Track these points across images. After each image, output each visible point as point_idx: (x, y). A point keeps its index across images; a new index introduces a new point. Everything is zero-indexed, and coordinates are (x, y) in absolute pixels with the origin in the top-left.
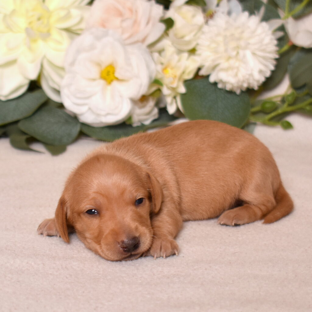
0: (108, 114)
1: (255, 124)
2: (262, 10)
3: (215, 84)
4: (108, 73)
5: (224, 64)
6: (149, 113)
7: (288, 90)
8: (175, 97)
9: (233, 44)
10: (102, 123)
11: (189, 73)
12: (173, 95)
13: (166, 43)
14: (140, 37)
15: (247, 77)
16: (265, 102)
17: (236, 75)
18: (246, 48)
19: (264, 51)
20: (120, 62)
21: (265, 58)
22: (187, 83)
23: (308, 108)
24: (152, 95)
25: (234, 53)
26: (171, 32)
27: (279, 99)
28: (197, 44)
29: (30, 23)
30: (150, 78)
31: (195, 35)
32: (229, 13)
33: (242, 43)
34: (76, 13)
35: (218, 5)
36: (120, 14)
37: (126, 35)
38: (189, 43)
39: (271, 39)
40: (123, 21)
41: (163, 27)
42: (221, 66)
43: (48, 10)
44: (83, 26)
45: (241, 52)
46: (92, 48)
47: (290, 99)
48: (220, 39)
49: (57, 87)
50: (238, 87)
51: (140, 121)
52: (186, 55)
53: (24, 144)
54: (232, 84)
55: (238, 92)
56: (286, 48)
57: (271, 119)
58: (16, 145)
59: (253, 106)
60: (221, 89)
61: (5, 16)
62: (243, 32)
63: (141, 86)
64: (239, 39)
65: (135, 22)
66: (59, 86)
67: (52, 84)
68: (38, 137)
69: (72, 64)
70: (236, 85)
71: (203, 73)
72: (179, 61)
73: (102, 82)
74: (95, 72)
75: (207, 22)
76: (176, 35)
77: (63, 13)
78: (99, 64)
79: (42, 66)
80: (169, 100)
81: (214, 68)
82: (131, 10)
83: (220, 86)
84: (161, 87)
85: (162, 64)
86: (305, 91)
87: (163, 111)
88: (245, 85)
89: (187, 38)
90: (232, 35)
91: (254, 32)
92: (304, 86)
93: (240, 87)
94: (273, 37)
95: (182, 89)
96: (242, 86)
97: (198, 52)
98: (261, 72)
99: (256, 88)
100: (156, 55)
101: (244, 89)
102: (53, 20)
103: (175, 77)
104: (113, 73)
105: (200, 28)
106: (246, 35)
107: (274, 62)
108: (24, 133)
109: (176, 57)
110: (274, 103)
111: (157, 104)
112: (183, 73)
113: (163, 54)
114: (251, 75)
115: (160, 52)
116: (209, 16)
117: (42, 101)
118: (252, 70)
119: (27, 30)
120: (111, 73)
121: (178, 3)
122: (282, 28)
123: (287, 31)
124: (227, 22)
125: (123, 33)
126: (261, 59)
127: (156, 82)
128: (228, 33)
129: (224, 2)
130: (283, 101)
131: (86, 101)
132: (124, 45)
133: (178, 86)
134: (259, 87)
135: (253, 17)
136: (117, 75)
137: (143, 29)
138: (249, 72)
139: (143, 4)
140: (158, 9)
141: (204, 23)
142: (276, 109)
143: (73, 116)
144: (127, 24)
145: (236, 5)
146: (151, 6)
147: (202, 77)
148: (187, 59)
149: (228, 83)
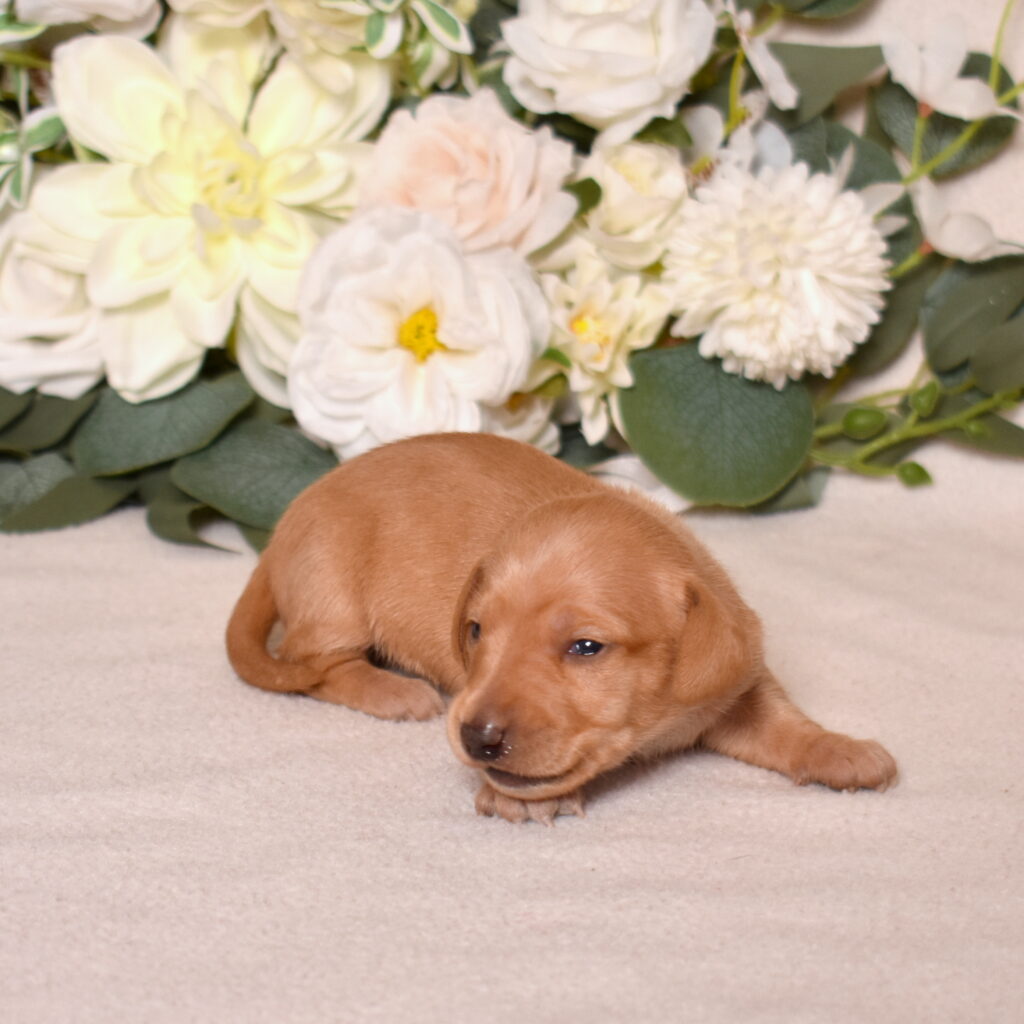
1: (827, 470)
2: (848, 158)
3: (716, 361)
4: (419, 332)
5: (739, 309)
7: (920, 375)
8: (605, 397)
9: (765, 253)
11: (643, 332)
12: (600, 391)
13: (580, 247)
14: (508, 230)
15: (803, 343)
16: (855, 411)
17: (773, 337)
18: (800, 262)
19: (849, 271)
20: (452, 302)
21: (851, 291)
22: (638, 359)
23: (973, 427)
24: (542, 389)
25: (767, 278)
26: (595, 217)
27: (896, 400)
29: (207, 189)
30: (535, 345)
31: (660, 226)
32: (756, 166)
33: (789, 251)
34: (333, 164)
35: (725, 143)
36: (455, 168)
37: (467, 228)
38: (641, 248)
39: (871, 239)
40: (459, 187)
41: (570, 203)
42: (731, 314)
43: (254, 152)
44: (351, 198)
45: (786, 275)
46: (373, 261)
47: (925, 402)
48: (729, 237)
49: (278, 367)
50: (778, 371)
52: (634, 281)
53: (185, 529)
54: (760, 362)
55: (780, 384)
56: (913, 261)
57: (871, 459)
58: (161, 528)
59: (820, 422)
60: (731, 376)
61: (137, 173)
62: (791, 220)
63: (507, 368)
64: (779, 239)
65: (495, 189)
66: (285, 364)
67: (264, 359)
68: (224, 509)
69: (320, 306)
70: (771, 365)
71: (680, 330)
72: (615, 297)
73: (402, 355)
74: (383, 328)
75: (692, 192)
76: (606, 229)
77: (297, 163)
78: (394, 307)
79: (238, 309)
80: (587, 405)
81: (713, 316)
82: (483, 157)
83: (729, 367)
84: (566, 371)
85: (569, 305)
86: (967, 378)
87: (571, 433)
88: (799, 366)
89: (638, 236)
90: (762, 227)
91: (821, 219)
92: (964, 365)
93: (787, 371)
94: (877, 233)
95: (624, 378)
96: (789, 367)
97: (666, 274)
98: (840, 328)
99: (829, 373)
100: (551, 281)
101: (796, 377)
102: (269, 180)
103: (607, 340)
104: (434, 331)
105: (675, 207)
106: (800, 227)
107: (881, 303)
108: (187, 498)
109: (607, 289)
110: (876, 413)
111: (555, 416)
112: (630, 328)
113: (572, 277)
114: (814, 338)
115: (563, 273)
116: (700, 173)
117: (239, 405)
118: (816, 324)
119: (197, 211)
120: (426, 332)
121: (614, 137)
122: (905, 206)
123: (916, 214)
124: (748, 192)
125: (460, 220)
126: (842, 294)
127: (553, 355)
128: (751, 223)
129: (742, 134)
130: (905, 407)
131: (358, 409)
132: (462, 253)
133: (612, 367)
134: (838, 370)
135: (821, 177)
136: (442, 336)
137: (517, 210)
138: (808, 331)
139: (517, 140)
140: (558, 154)
141: (686, 192)
142: (884, 429)
143: (323, 446)
144: (472, 195)
145: (775, 141)
146: (540, 144)
147: (681, 340)
148: (639, 293)
149: (751, 359)
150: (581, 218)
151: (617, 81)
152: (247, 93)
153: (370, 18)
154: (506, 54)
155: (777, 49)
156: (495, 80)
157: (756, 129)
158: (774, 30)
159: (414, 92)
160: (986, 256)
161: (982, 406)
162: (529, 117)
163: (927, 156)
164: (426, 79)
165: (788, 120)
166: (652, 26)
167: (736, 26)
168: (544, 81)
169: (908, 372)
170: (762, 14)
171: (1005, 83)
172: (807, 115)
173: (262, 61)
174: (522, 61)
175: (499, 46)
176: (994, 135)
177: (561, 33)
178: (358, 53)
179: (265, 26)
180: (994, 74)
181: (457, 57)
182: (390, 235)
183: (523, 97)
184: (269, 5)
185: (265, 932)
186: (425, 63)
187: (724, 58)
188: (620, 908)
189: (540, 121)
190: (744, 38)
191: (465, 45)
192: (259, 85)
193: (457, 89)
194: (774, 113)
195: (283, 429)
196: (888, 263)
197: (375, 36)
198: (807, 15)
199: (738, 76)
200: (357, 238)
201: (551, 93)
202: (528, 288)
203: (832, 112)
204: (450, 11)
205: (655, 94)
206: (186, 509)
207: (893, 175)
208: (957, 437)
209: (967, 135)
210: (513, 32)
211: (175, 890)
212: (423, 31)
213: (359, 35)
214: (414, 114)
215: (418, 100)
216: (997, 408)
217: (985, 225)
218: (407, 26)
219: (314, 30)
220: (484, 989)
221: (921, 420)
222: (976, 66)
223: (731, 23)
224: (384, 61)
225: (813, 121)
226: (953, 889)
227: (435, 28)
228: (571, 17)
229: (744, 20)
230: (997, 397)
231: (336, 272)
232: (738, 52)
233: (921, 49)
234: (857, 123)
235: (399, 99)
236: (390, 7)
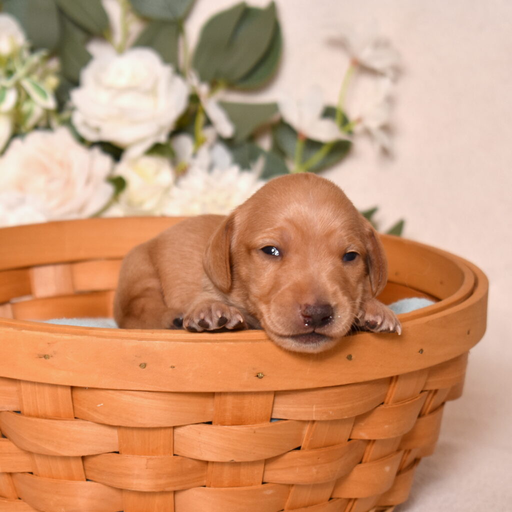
2: (260, 165)
26: (124, 196)
32: (211, 168)
35: (195, 155)
36: (46, 170)
37: (54, 203)
41: (109, 189)
65: (68, 182)
75: (176, 181)
82: (61, 164)
90: (214, 201)
105: (167, 190)
116: (181, 171)
121: (134, 153)
124: (206, 182)
125: (49, 199)
128: (208, 199)
129: (204, 152)
135: (246, 173)
137: (81, 192)
139: (79, 154)
140: (103, 162)
141: (173, 183)
144: (56, 185)
145: (222, 154)
146: (93, 157)
150: (116, 197)
151: (135, 123)
154: (73, 109)
155: (223, 105)
156: (68, 123)
157: (211, 148)
158: (222, 94)
159: (24, 129)
162: (86, 142)
163: (304, 160)
164: (31, 122)
165: (229, 143)
166: (152, 92)
167: (198, 93)
168: (94, 123)
170: (213, 85)
171: (345, 122)
172: (239, 140)
174: (83, 112)
175: (70, 105)
177: (104, 97)
181: (47, 111)
182: (11, 207)
183: (83, 131)
186: (30, 114)
187: (193, 110)
190: (203, 100)
191: (51, 103)
193: (48, 127)
194: (220, 139)
197: (1, 100)
199: (200, 120)
201: (98, 130)
203: (252, 138)
204: (42, 85)
205: (154, 130)
207: (285, 171)
209: (324, 150)
210: (77, 97)
212: (28, 97)
214: (23, 142)
215: (26, 134)
218: (19, 94)
222: (329, 113)
223: (196, 91)
224: (7, 113)
225: (242, 143)
227: (35, 95)
228: (109, 88)
229: (203, 89)
232: (199, 107)
234: (266, 144)
235: (17, 133)
236: (9, 83)
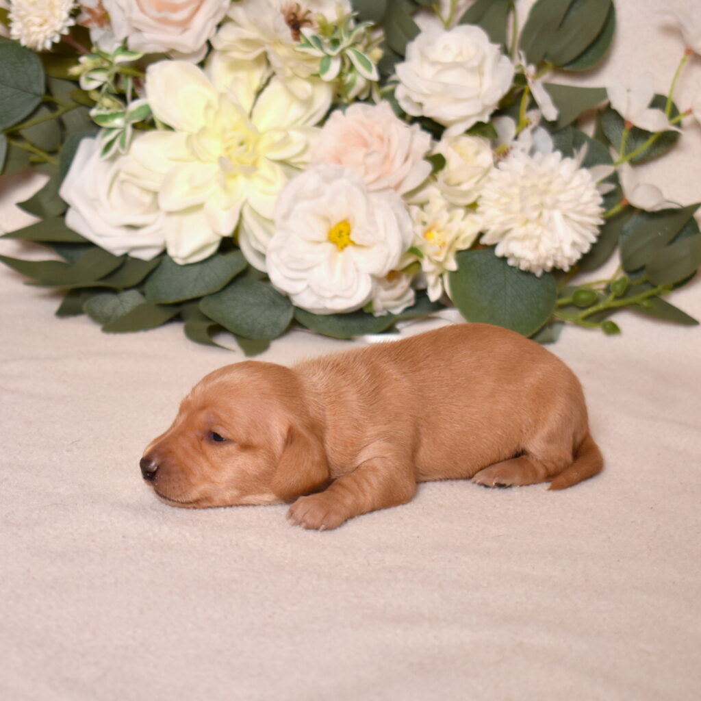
0: (336, 296)
1: (562, 323)
2: (584, 149)
3: (504, 259)
4: (340, 234)
5: (519, 231)
6: (399, 298)
7: (618, 272)
8: (441, 276)
9: (535, 201)
10: (326, 309)
11: (464, 241)
12: (439, 272)
13: (432, 191)
14: (392, 180)
15: (553, 251)
16: (580, 291)
17: (537, 247)
18: (554, 207)
19: (581, 213)
20: (359, 218)
21: (581, 224)
22: (461, 255)
23: (645, 304)
24: (406, 269)
25: (535, 214)
26: (441, 175)
27: (603, 286)
28: (480, 197)
29: (228, 149)
30: (404, 245)
31: (478, 182)
32: (532, 152)
33: (548, 200)
34: (297, 137)
35: (516, 138)
36: (365, 144)
37: (371, 177)
38: (467, 194)
39: (594, 196)
40: (367, 155)
41: (428, 167)
42: (513, 233)
43: (255, 130)
44: (307, 157)
45: (546, 213)
46: (317, 194)
47: (619, 288)
48: (515, 191)
49: (261, 249)
50: (538, 266)
51: (385, 308)
52: (461, 212)
53: (205, 336)
54: (529, 261)
55: (539, 273)
56: (617, 209)
57: (587, 318)
58: (192, 335)
59: (560, 296)
60: (512, 267)
61: (189, 138)
62: (550, 183)
63: (388, 257)
64: (544, 193)
65: (386, 157)
66: (265, 248)
67: (254, 244)
68: (227, 326)
69: (286, 217)
70: (534, 263)
71: (485, 240)
72: (450, 221)
73: (330, 247)
74: (320, 231)
75: (496, 164)
76: (447, 182)
77: (278, 137)
78: (327, 220)
79: (241, 216)
80: (431, 279)
81: (504, 234)
82: (381, 139)
83: (511, 262)
84: (420, 260)
85: (424, 223)
86: (643, 276)
87: (421, 294)
88: (550, 264)
89: (464, 187)
91: (567, 183)
92: (642, 269)
93: (543, 267)
94: (598, 193)
95: (453, 265)
96: (545, 265)
97: (479, 209)
98: (574, 244)
99: (566, 269)
100: (415, 210)
101: (548, 270)
102: (262, 145)
103: (444, 243)
104: (348, 234)
105: (486, 172)
106: (555, 187)
107: (598, 232)
108: (206, 318)
109: (445, 216)
110: (592, 292)
111: (413, 285)
112: (457, 238)
113: (426, 208)
114: (560, 249)
115: (422, 206)
116: (501, 154)
117: (239, 269)
118: (561, 241)
119: (221, 160)
120: (344, 234)
121: (455, 131)
122: (614, 178)
123: (620, 183)
124: (527, 166)
125: (366, 173)
126: (576, 225)
127: (414, 251)
128: (528, 183)
129: (526, 134)
130: (608, 290)
131: (304, 275)
132: (366, 191)
133: (446, 259)
134: (572, 267)
135: (568, 160)
136: (353, 237)
137: (398, 169)
138: (557, 245)
139: (400, 130)
140: (423, 139)
141: (493, 164)
142: (596, 302)
143: (283, 293)
144: (374, 159)
145: (544, 139)
146: (413, 133)
147: (485, 246)
148: (463, 219)
149: (524, 259)
150: (433, 175)
151: (458, 101)
152: (253, 97)
153: (323, 58)
154: (397, 82)
155: (548, 87)
156: (390, 96)
157: (534, 131)
158: (547, 76)
159: (345, 101)
160: (658, 209)
161: (650, 292)
162: (408, 118)
163: (628, 151)
164: (352, 94)
165: (552, 127)
166: (478, 70)
167: (525, 73)
168: (417, 98)
169: (611, 271)
170: (540, 67)
171: (674, 112)
172: (562, 125)
173: (262, 78)
174: (406, 86)
175: (393, 78)
176: (667, 141)
177: (428, 72)
178: (315, 78)
179: (264, 60)
180: (668, 107)
181: (370, 82)
182: (327, 180)
183: (405, 106)
184: (267, 48)
185: (235, 561)
186: (352, 84)
187: (518, 90)
188: (433, 561)
189: (414, 120)
190: (530, 80)
191: (374, 76)
192: (259, 92)
193: (369, 100)
194: (544, 122)
195: (262, 284)
196: (603, 210)
197: (325, 68)
198: (566, 69)
199: (526, 100)
200: (308, 180)
201: (421, 105)
202: (402, 212)
203: (576, 123)
204: (367, 56)
205: (479, 109)
206: (207, 325)
207: (608, 160)
208: (636, 309)
209: (651, 140)
210: (401, 69)
211: (188, 535)
212: (352, 67)
213: (316, 68)
214: (344, 113)
215: (347, 105)
216: (659, 293)
217: (658, 191)
218: (343, 64)
219: (292, 64)
220: (355, 600)
221: (617, 298)
222: (658, 102)
223: (523, 70)
224: (329, 83)
225: (565, 128)
226: (618, 561)
227: (359, 66)
228: (434, 63)
229: (531, 70)
230: (660, 287)
231: (296, 199)
232: (526, 87)
233: (628, 91)
234: (590, 130)
235: (336, 104)
236: (334, 53)
